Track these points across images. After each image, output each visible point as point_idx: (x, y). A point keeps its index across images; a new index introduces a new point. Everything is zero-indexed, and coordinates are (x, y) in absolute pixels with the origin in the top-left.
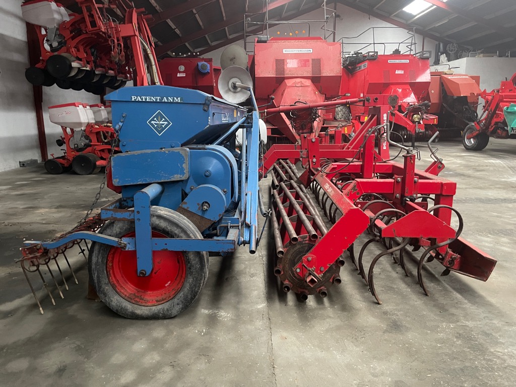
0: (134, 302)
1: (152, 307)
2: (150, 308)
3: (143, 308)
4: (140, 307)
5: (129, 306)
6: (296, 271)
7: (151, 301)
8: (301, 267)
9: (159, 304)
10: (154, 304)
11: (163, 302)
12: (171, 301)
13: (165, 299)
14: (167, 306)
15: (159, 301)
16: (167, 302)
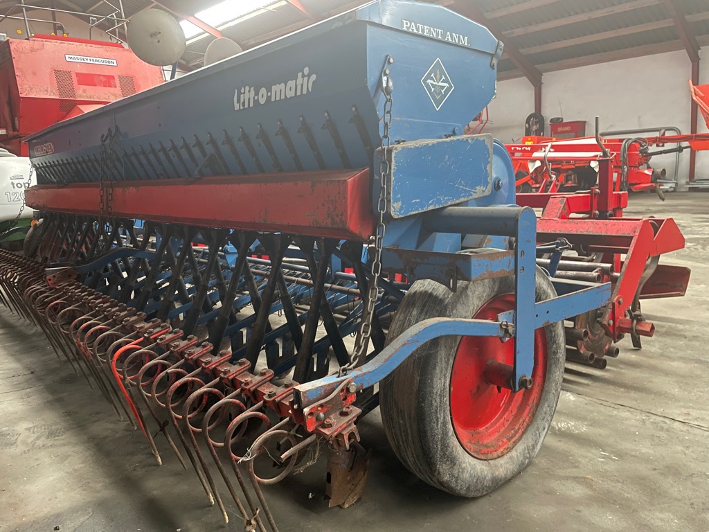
0: (483, 457)
1: (510, 454)
2: (508, 455)
3: (501, 461)
4: (496, 462)
5: (485, 468)
6: (609, 324)
7: (500, 443)
8: (613, 317)
9: (516, 443)
10: (506, 446)
11: (517, 436)
12: (530, 428)
13: (519, 429)
14: (530, 440)
15: (512, 438)
16: (523, 433)
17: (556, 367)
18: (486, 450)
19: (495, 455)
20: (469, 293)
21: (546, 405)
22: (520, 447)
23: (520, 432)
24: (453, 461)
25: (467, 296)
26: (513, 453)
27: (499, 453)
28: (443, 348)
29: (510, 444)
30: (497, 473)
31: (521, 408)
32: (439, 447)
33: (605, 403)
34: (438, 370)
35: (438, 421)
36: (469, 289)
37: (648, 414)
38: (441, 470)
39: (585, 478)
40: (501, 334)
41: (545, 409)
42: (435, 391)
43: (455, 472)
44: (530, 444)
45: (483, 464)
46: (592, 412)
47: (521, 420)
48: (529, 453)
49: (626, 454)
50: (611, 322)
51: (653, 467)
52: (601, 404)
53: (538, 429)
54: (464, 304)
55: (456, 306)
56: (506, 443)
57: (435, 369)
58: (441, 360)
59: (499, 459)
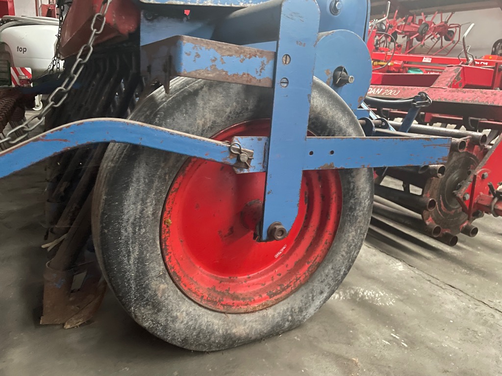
0: (221, 309)
1: (264, 312)
2: (261, 313)
3: (247, 317)
4: (239, 317)
5: (216, 321)
6: (464, 198)
7: (256, 298)
8: (472, 191)
9: (278, 301)
10: (263, 302)
11: (284, 293)
12: (303, 288)
13: (288, 287)
14: (298, 302)
15: (276, 294)
16: (292, 292)
17: (351, 225)
18: (230, 301)
19: (243, 308)
20: (200, 102)
21: (330, 267)
22: (282, 308)
23: (289, 290)
24: (157, 307)
25: (194, 104)
26: (270, 312)
27: (250, 308)
28: (143, 165)
29: (270, 301)
30: (234, 331)
31: (299, 265)
32: (133, 286)
33: (433, 280)
34: (132, 192)
35: (129, 256)
36: (200, 96)
37: (477, 302)
38: (138, 314)
39: (349, 360)
40: (232, 161)
41: (327, 271)
42: (125, 217)
43: (162, 320)
44: (296, 307)
45: (215, 317)
46: (413, 287)
47: (294, 277)
48: (291, 315)
49: (422, 343)
50: (468, 197)
51: (446, 368)
52: (429, 281)
53: (312, 291)
54: (186, 113)
55: (172, 115)
56: (265, 298)
57: (127, 188)
58: (138, 180)
59: (246, 315)
